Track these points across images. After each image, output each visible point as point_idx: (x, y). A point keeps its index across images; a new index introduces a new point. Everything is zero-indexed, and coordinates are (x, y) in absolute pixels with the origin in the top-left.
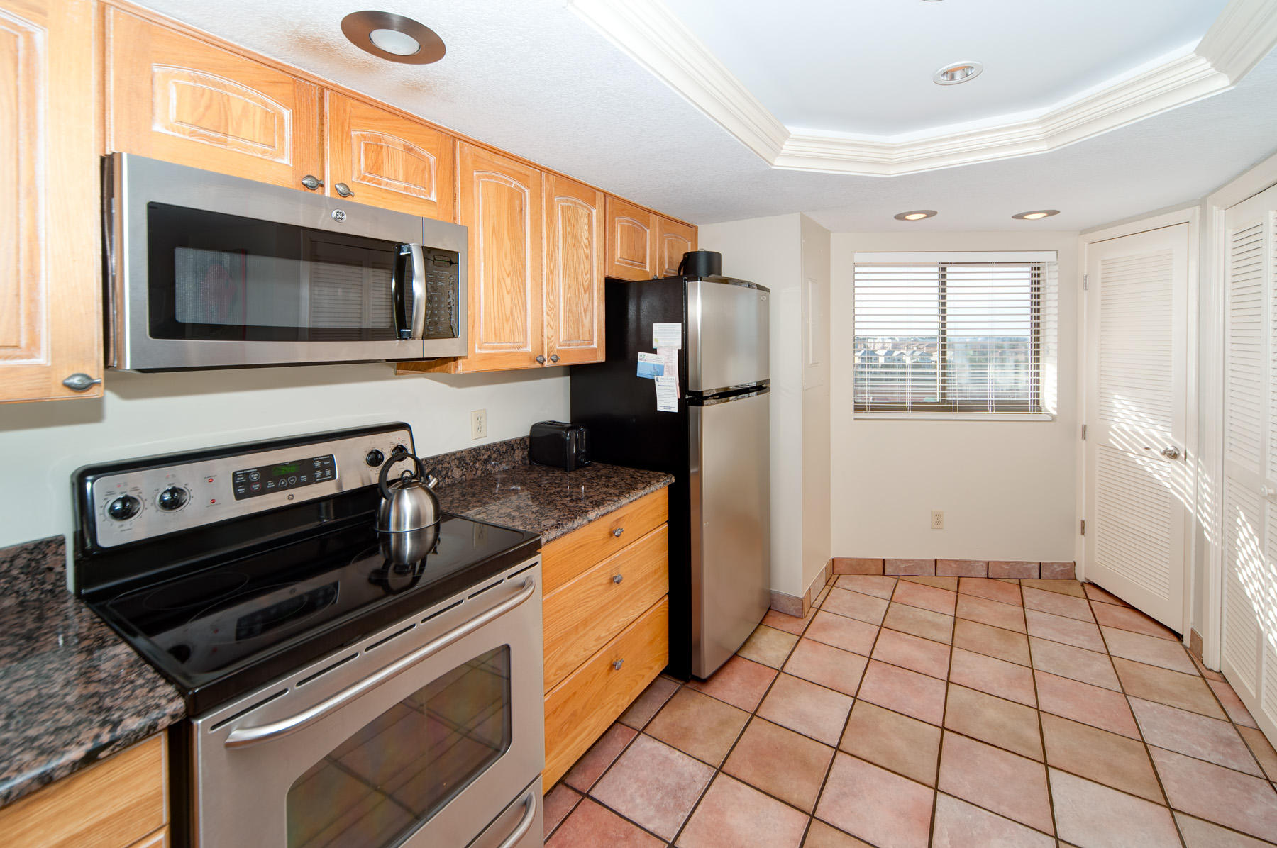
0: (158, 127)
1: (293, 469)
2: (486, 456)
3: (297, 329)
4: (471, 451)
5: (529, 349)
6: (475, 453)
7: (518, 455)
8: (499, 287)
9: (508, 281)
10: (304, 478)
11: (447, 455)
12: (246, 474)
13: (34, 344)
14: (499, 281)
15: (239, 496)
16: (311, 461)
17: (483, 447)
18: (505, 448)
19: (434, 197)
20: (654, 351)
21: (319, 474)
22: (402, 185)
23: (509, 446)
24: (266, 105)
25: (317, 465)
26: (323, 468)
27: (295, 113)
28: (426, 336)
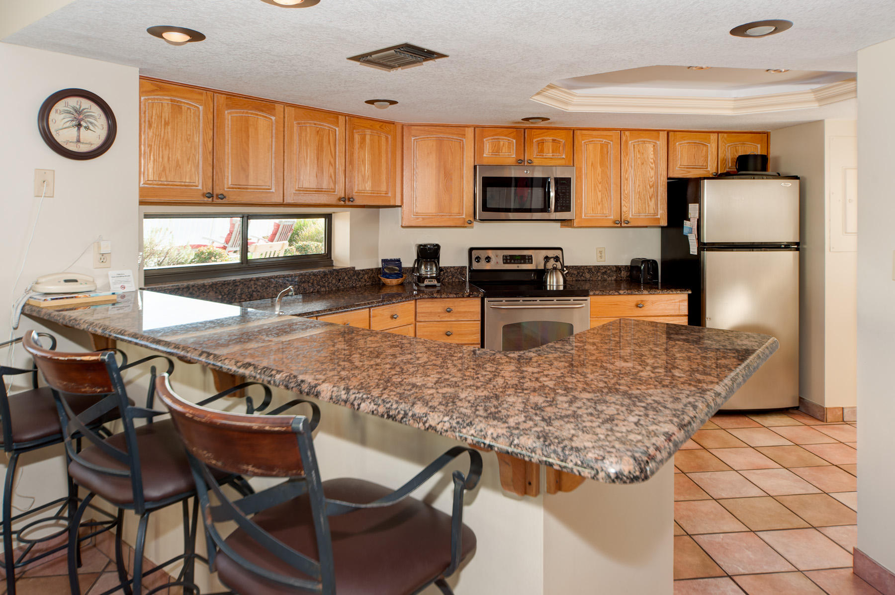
0: (485, 155)
1: (519, 258)
2: (604, 271)
3: (510, 209)
4: (595, 267)
5: (612, 217)
6: (598, 268)
7: (624, 274)
8: (595, 189)
9: (600, 186)
10: (522, 261)
11: (582, 266)
12: (506, 256)
13: (462, 213)
14: (595, 187)
15: (504, 263)
16: (525, 256)
17: (602, 266)
18: (615, 269)
19: (564, 157)
20: (689, 220)
21: (527, 261)
22: (551, 154)
23: (618, 269)
24: (509, 140)
25: (527, 258)
26: (529, 259)
27: (516, 141)
28: (556, 210)
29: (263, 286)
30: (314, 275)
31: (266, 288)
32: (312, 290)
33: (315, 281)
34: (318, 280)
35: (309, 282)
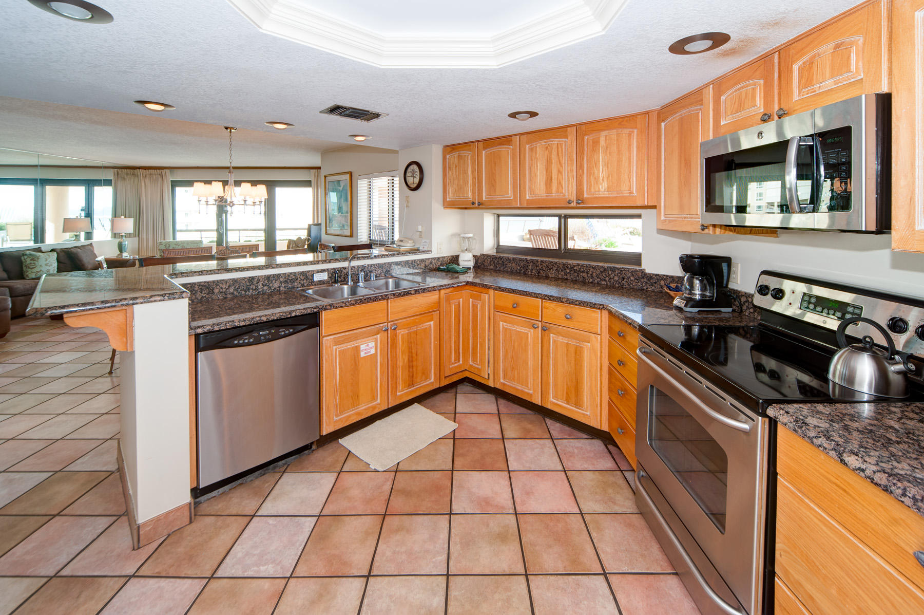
0: (723, 123)
19: (861, 75)
24: (754, 84)
29: (547, 267)
30: (594, 268)
31: (550, 270)
32: (591, 280)
33: (594, 274)
34: (598, 273)
35: (588, 273)
